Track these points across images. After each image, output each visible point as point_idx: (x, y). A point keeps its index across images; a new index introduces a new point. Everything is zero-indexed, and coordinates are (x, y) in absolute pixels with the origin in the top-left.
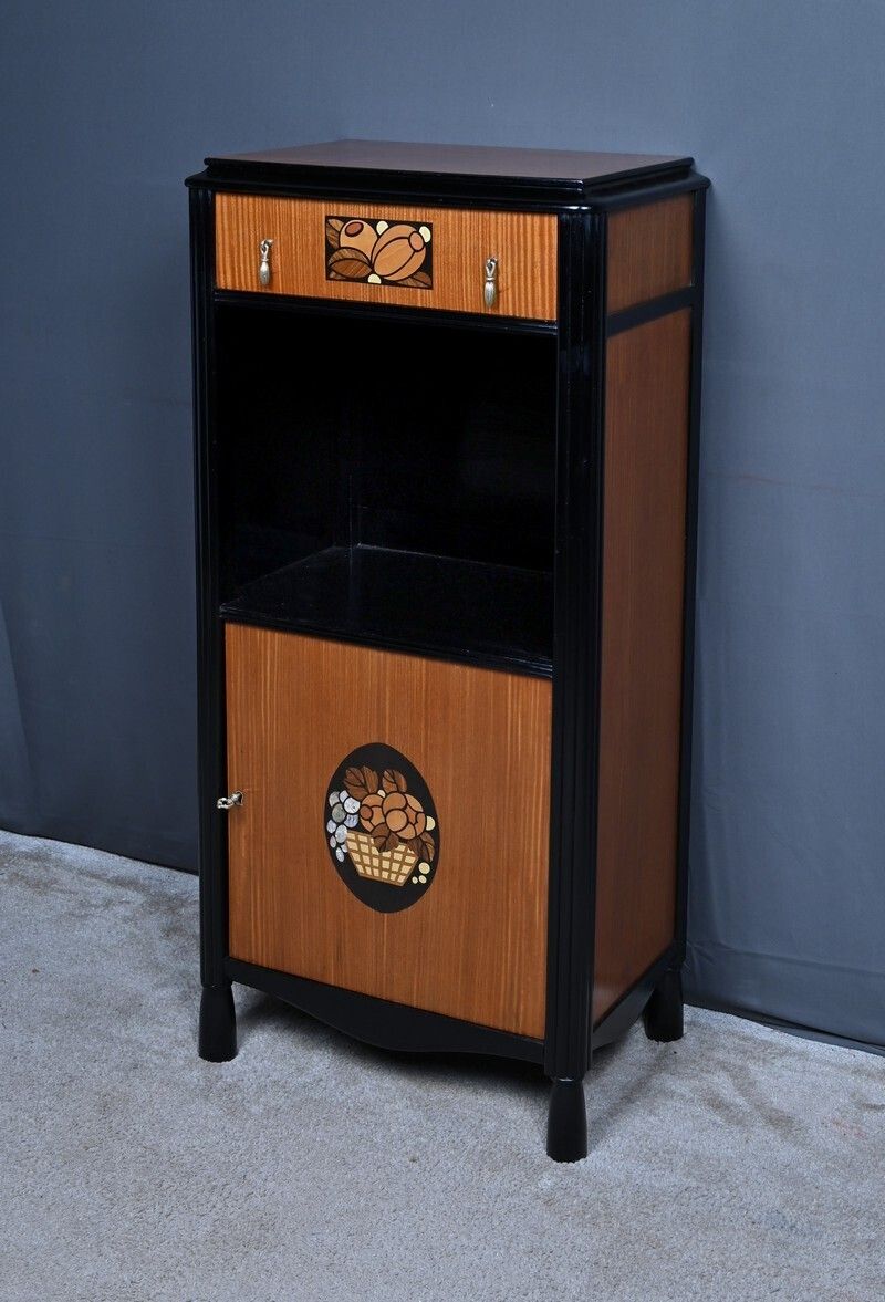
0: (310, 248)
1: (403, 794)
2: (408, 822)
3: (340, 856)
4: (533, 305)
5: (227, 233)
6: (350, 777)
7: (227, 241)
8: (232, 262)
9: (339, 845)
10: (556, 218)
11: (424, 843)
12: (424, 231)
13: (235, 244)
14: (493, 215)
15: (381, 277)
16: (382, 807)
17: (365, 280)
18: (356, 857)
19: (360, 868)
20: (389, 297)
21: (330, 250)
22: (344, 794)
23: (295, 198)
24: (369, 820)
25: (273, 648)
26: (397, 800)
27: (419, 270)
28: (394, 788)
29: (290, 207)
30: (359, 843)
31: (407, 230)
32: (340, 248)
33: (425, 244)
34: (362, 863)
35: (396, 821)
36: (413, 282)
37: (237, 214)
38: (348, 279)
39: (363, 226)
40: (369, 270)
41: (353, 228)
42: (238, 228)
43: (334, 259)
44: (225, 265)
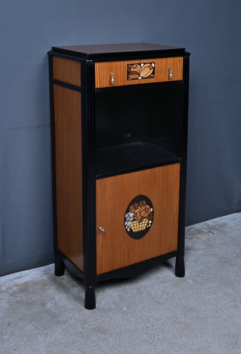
0: (123, 73)
1: (145, 206)
2: (146, 212)
3: (129, 230)
4: (178, 77)
5: (98, 73)
6: (131, 207)
7: (98, 74)
8: (100, 80)
9: (128, 227)
10: (182, 58)
11: (150, 216)
12: (153, 65)
13: (101, 76)
14: (169, 58)
15: (142, 77)
16: (139, 212)
17: (137, 79)
18: (133, 228)
19: (134, 231)
20: (143, 82)
21: (128, 73)
22: (130, 212)
23: (118, 61)
24: (136, 216)
25: (110, 182)
26: (144, 208)
27: (152, 74)
28: (143, 205)
29: (117, 64)
30: (133, 224)
31: (149, 65)
32: (131, 72)
33: (153, 67)
34: (135, 229)
35: (143, 213)
36: (150, 77)
37: (101, 68)
38: (133, 79)
39: (137, 65)
40: (139, 76)
41: (135, 66)
42: (102, 71)
43: (129, 75)
44: (97, 82)
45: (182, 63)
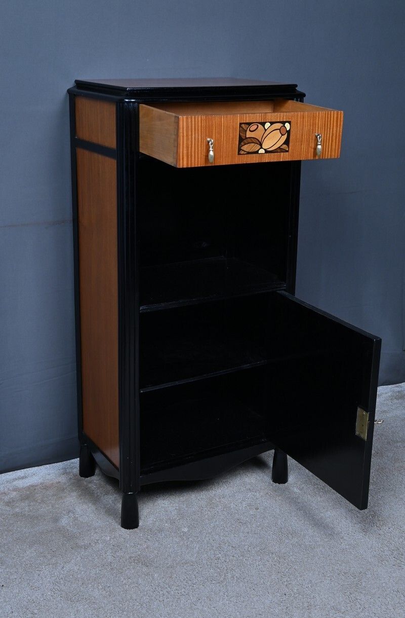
0: (231, 140)
4: (331, 153)
5: (185, 138)
7: (185, 142)
8: (188, 153)
12: (287, 125)
15: (265, 150)
17: (257, 152)
20: (268, 159)
21: (242, 140)
27: (284, 144)
29: (221, 120)
31: (279, 126)
32: (246, 138)
33: (287, 131)
36: (280, 150)
37: (192, 126)
38: (249, 153)
39: (258, 126)
40: (260, 147)
41: (253, 127)
42: (192, 135)
43: (242, 144)
44: (183, 156)
45: (340, 124)
